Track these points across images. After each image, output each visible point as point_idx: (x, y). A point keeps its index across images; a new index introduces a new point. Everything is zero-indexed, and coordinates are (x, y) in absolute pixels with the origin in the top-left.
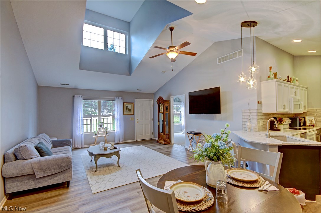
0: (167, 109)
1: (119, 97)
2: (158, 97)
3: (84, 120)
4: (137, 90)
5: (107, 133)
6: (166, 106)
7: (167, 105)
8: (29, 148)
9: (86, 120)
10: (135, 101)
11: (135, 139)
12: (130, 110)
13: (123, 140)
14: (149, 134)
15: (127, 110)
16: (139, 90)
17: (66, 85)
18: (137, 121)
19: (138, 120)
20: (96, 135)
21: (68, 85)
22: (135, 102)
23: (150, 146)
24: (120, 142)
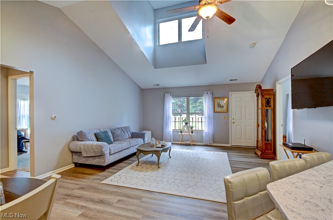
0: (268, 102)
1: (208, 92)
2: (256, 86)
3: (180, 118)
4: (230, 80)
5: (192, 132)
6: (266, 98)
7: (268, 97)
8: (84, 133)
9: (181, 118)
10: (230, 95)
11: (229, 143)
12: (222, 107)
13: (212, 142)
14: (252, 139)
15: (218, 107)
16: (232, 80)
17: (157, 85)
18: (233, 121)
19: (234, 119)
20: (181, 132)
21: (159, 85)
22: (230, 97)
23: (233, 155)
24: (208, 144)
